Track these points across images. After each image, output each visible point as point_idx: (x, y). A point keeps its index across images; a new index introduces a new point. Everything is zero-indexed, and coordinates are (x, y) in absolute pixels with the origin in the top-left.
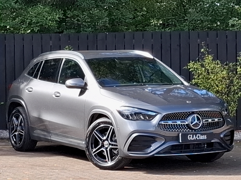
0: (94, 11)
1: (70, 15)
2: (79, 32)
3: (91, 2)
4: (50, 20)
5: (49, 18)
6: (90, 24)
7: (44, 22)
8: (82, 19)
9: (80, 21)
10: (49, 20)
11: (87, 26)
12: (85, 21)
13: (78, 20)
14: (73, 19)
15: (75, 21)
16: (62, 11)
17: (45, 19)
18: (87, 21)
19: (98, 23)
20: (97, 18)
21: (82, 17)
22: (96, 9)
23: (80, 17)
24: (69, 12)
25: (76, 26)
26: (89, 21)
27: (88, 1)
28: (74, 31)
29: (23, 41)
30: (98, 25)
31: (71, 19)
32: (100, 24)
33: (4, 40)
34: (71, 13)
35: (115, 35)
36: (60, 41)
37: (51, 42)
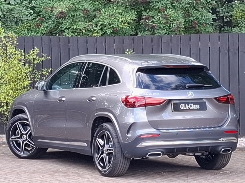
0: (169, 12)
1: (145, 16)
2: (153, 34)
3: (166, 3)
4: (122, 21)
5: (121, 20)
6: (165, 25)
7: (116, 24)
8: (157, 20)
9: (155, 22)
10: (120, 22)
11: (162, 28)
12: (160, 22)
13: (153, 22)
14: (147, 21)
15: (150, 23)
16: (136, 12)
17: (117, 21)
18: (162, 22)
19: (173, 24)
20: (172, 20)
21: (156, 19)
22: (171, 10)
23: (155, 19)
24: (144, 13)
25: (150, 28)
26: (164, 22)
27: (163, 1)
28: (149, 33)
29: (87, 43)
30: (172, 27)
31: (145, 21)
32: (174, 25)
33: (68, 43)
34: (147, 15)
35: (181, 36)
36: (124, 44)
37: (115, 45)
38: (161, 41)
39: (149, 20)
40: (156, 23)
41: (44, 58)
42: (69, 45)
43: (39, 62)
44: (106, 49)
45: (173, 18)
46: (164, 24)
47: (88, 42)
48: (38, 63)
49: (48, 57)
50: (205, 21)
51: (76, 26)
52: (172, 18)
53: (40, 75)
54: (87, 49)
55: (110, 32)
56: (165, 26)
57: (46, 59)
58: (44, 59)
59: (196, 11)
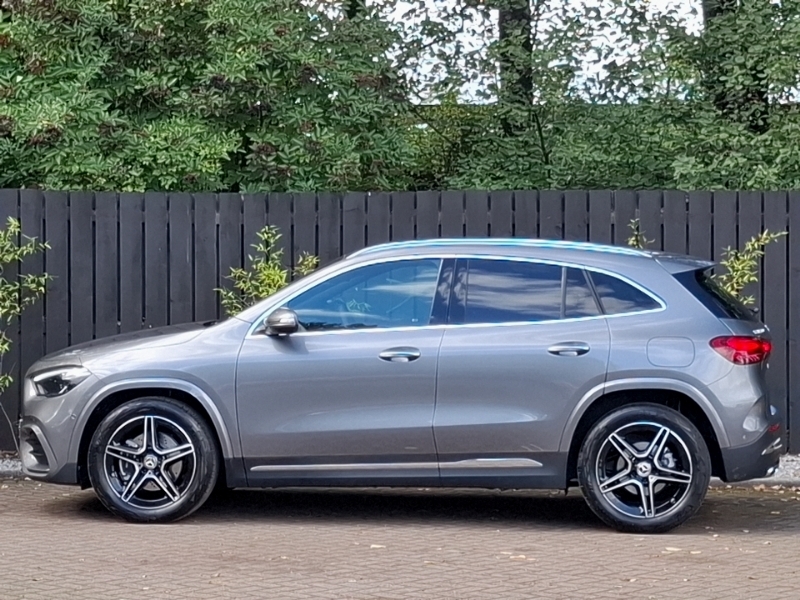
0: (321, 135)
1: (256, 144)
2: (281, 190)
3: (313, 112)
4: (205, 158)
5: (202, 153)
6: (310, 168)
7: (189, 162)
8: (290, 156)
9: (284, 161)
10: (202, 157)
11: (302, 174)
12: (298, 161)
13: (278, 160)
14: (264, 157)
15: (271, 161)
16: (238, 135)
17: (192, 154)
18: (301, 161)
19: (332, 166)
20: (329, 155)
21: (287, 151)
22: (326, 129)
23: (283, 151)
24: (253, 136)
25: (274, 175)
26: (307, 161)
27: (304, 108)
28: (267, 188)
29: (143, 210)
30: (332, 173)
31: (259, 157)
32: (336, 169)
33: (91, 208)
34: (260, 141)
35: (391, 197)
36: (242, 212)
37: (217, 215)
38: (341, 207)
39: (268, 155)
40: (286, 162)
41: (31, 246)
42: (95, 213)
43: (16, 257)
44: (193, 225)
45: (331, 150)
46: (309, 165)
47: (146, 205)
48: (13, 259)
49: (41, 245)
50: (397, 159)
51: (77, 167)
52: (328, 152)
53: (19, 291)
54: (143, 224)
55: (170, 182)
56: (309, 172)
57: (37, 250)
58: (31, 250)
59: (379, 135)
